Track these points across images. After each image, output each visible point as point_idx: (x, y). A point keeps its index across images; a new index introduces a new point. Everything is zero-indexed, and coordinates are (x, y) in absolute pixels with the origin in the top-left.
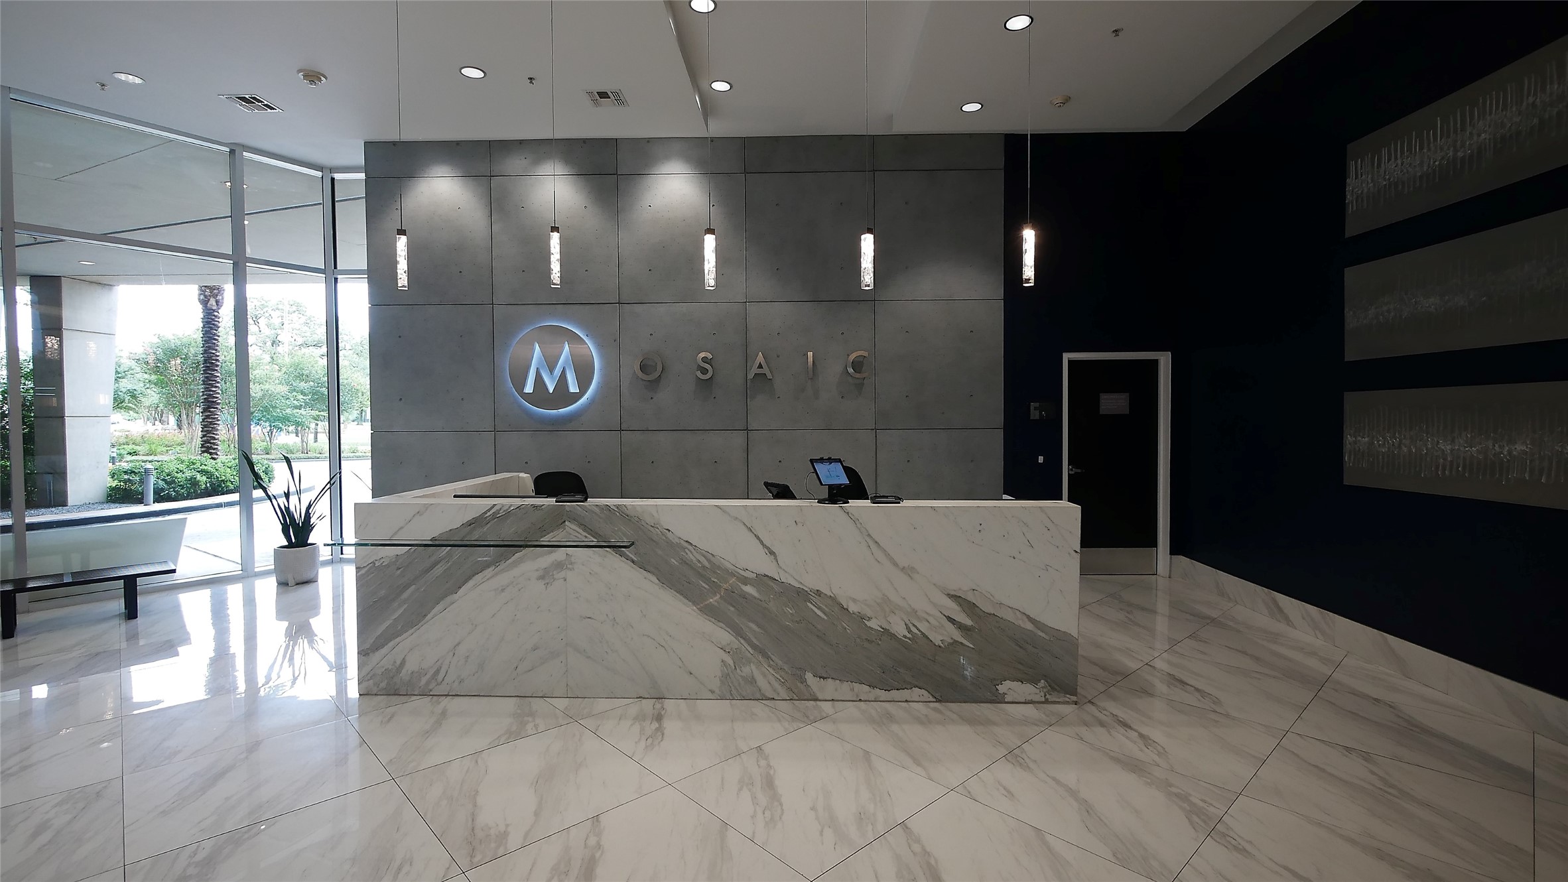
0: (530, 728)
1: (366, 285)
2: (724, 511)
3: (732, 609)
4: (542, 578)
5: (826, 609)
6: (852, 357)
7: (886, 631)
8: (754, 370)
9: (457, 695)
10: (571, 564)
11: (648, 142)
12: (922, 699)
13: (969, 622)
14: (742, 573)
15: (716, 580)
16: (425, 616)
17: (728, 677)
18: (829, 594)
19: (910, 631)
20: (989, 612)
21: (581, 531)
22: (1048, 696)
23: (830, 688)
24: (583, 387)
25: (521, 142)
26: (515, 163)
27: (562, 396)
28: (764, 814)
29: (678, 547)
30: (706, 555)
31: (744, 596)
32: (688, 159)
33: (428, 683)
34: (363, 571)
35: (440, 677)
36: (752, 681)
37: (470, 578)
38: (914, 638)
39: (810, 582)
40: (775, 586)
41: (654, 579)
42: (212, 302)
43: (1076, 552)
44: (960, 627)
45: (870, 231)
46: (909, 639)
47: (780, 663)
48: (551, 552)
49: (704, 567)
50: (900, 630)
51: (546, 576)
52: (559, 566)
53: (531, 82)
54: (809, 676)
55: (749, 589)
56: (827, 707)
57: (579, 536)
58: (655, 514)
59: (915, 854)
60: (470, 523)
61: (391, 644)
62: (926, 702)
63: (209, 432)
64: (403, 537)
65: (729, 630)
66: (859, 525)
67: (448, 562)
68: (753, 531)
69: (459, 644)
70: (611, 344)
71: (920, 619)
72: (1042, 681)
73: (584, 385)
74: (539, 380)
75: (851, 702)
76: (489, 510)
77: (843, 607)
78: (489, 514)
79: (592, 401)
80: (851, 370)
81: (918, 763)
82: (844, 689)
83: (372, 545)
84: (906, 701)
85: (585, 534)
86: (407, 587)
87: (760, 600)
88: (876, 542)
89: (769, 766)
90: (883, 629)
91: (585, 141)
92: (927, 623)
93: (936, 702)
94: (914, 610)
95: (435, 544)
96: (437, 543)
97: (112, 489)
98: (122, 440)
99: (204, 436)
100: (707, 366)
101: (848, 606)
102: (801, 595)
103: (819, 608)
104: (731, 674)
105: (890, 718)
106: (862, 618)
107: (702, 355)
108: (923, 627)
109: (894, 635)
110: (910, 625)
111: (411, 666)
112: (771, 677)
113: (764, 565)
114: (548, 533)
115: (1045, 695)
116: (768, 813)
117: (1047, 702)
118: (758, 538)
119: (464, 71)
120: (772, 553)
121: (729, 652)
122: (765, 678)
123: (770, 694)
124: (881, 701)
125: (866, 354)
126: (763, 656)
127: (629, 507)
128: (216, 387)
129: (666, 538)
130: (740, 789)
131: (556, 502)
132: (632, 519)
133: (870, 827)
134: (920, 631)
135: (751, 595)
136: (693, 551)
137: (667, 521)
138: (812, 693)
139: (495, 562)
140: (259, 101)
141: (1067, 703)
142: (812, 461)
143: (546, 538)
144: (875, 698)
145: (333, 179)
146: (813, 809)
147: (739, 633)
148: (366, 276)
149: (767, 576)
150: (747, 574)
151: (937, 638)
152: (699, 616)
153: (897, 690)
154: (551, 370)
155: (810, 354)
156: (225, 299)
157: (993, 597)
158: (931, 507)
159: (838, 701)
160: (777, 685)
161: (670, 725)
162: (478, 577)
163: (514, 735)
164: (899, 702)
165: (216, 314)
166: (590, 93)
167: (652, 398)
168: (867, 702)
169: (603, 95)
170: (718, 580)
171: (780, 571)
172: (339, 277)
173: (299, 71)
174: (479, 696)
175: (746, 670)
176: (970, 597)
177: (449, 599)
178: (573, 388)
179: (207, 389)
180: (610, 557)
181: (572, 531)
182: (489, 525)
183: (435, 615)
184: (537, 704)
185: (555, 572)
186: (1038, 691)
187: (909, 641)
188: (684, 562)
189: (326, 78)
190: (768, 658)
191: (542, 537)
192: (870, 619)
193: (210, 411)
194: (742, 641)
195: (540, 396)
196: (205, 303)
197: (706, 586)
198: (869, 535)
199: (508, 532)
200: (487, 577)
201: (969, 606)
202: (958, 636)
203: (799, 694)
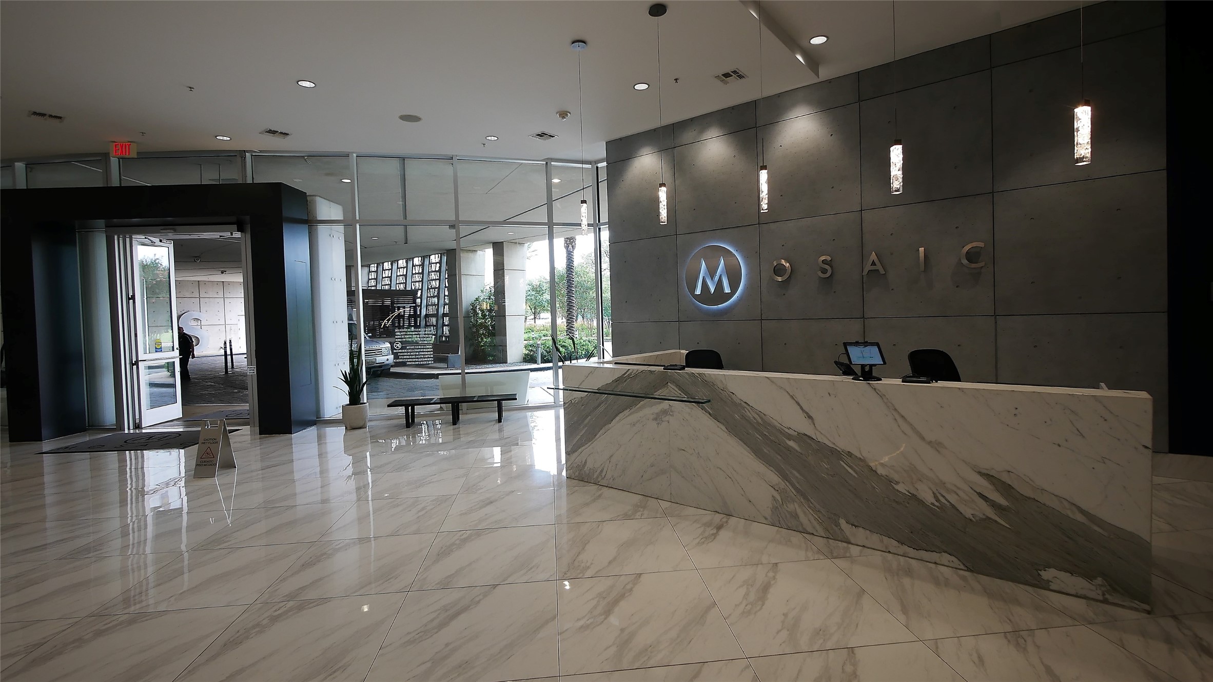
0: (638, 515)
1: (608, 232)
2: (772, 382)
3: (779, 457)
4: (655, 419)
5: (857, 468)
6: (967, 248)
7: (914, 496)
8: (868, 267)
9: (612, 488)
10: (672, 412)
11: (779, 96)
12: (951, 565)
13: (1003, 502)
14: (787, 430)
15: (767, 434)
16: (596, 435)
17: (777, 509)
18: (859, 455)
19: (938, 500)
20: (1028, 495)
21: (677, 390)
22: (1107, 596)
23: (860, 535)
24: (734, 288)
25: (692, 119)
26: (688, 136)
27: (720, 296)
28: (746, 606)
29: (741, 406)
30: (759, 413)
31: (789, 449)
32: (809, 102)
33: (597, 477)
34: (566, 405)
35: (603, 474)
36: (795, 516)
37: (617, 415)
38: (942, 507)
39: (843, 444)
40: (813, 444)
41: (724, 428)
42: (570, 247)
43: (1146, 447)
44: (993, 505)
45: (897, 142)
46: (937, 507)
47: (818, 506)
48: (660, 403)
49: (758, 422)
50: (928, 497)
51: (657, 418)
52: (665, 412)
53: (676, 82)
54: (842, 522)
55: (791, 443)
56: (854, 550)
57: (676, 393)
58: (724, 381)
59: (843, 671)
60: (616, 380)
61: (580, 450)
62: (956, 568)
63: (570, 323)
64: (584, 387)
65: (777, 473)
66: (886, 401)
67: (606, 404)
68: (795, 398)
69: (612, 456)
70: (754, 256)
71: (948, 490)
72: (1100, 579)
73: (734, 286)
74: (705, 286)
75: (880, 552)
76: (626, 373)
77: (872, 469)
78: (626, 375)
79: (740, 299)
80: (965, 262)
81: (905, 610)
82: (875, 539)
83: (570, 390)
84: (935, 563)
85: (680, 392)
86: (587, 417)
87: (801, 454)
88: (903, 417)
89: (774, 578)
90: (911, 493)
91: (733, 108)
92: (956, 497)
93: (967, 571)
94: (942, 481)
95: (599, 392)
96: (600, 391)
97: (525, 355)
98: (542, 328)
99: (567, 326)
100: (827, 267)
101: (876, 469)
102: (834, 454)
103: (850, 467)
104: (779, 508)
105: (909, 572)
106: (889, 481)
107: (823, 258)
108: (953, 499)
109: (922, 501)
110: (939, 495)
111: (589, 465)
112: (810, 516)
113: (804, 427)
114: (659, 390)
115: (1104, 595)
116: (749, 607)
117: (1105, 601)
118: (799, 404)
119: (636, 87)
120: (810, 417)
121: (777, 491)
122: (806, 518)
123: (810, 530)
124: (909, 558)
125: (982, 245)
126: (804, 499)
127: (707, 375)
128: (573, 297)
129: (732, 399)
130: (741, 586)
131: (664, 369)
132: (709, 384)
133: (821, 641)
134: (949, 502)
135: (793, 448)
136: (750, 410)
137: (732, 387)
138: (845, 537)
139: (629, 407)
140: (546, 134)
141: (1136, 609)
142: (846, 345)
143: (657, 393)
144: (904, 554)
145: (597, 167)
146: (785, 615)
147: (784, 477)
148: (608, 226)
149: (806, 435)
150: (790, 432)
151: (968, 512)
152: (756, 460)
153: (926, 551)
154: (712, 278)
155: (922, 249)
156: (576, 244)
157: (1033, 481)
158: (959, 388)
159: (868, 548)
160: (815, 523)
161: (724, 534)
162: (621, 415)
163: (627, 517)
164: (927, 562)
165: (572, 254)
166: (717, 77)
167: (784, 294)
168: (896, 555)
169: (727, 75)
170: (769, 434)
171: (817, 432)
172: (601, 227)
173: (557, 113)
174: (623, 490)
175: (791, 507)
176: (1005, 478)
177: (607, 427)
178: (727, 290)
179: (569, 298)
180: (696, 411)
181: (671, 390)
182: (626, 382)
183: (600, 436)
184: (652, 502)
185: (663, 417)
186: (1093, 588)
187: (938, 510)
188: (743, 417)
189: (570, 113)
190: (808, 500)
191: (655, 392)
192: (897, 483)
193: (570, 311)
194: (788, 484)
195: (706, 296)
196: (567, 247)
197: (760, 438)
198: (895, 410)
199: (636, 388)
200: (626, 416)
201: (1005, 488)
202: (990, 513)
203: (834, 535)
